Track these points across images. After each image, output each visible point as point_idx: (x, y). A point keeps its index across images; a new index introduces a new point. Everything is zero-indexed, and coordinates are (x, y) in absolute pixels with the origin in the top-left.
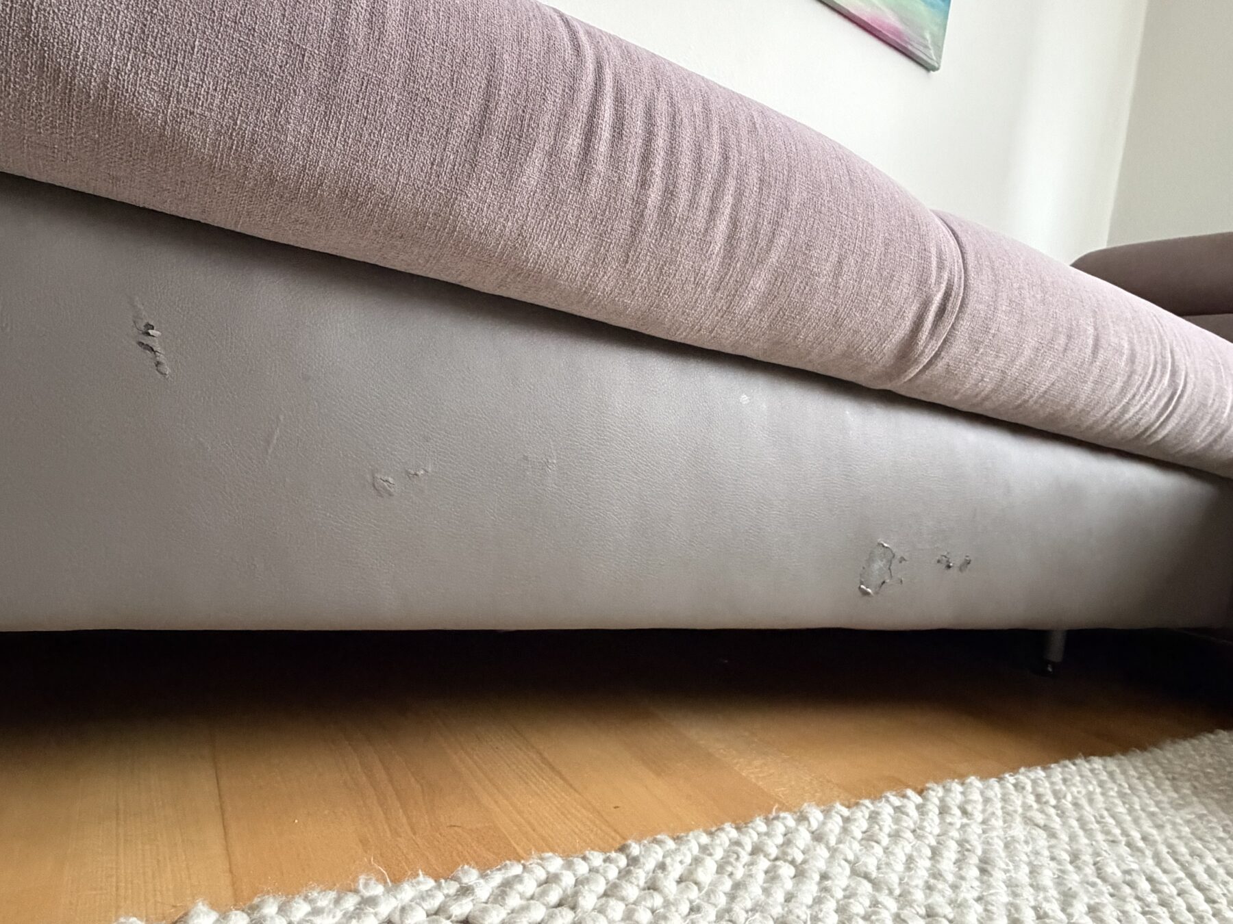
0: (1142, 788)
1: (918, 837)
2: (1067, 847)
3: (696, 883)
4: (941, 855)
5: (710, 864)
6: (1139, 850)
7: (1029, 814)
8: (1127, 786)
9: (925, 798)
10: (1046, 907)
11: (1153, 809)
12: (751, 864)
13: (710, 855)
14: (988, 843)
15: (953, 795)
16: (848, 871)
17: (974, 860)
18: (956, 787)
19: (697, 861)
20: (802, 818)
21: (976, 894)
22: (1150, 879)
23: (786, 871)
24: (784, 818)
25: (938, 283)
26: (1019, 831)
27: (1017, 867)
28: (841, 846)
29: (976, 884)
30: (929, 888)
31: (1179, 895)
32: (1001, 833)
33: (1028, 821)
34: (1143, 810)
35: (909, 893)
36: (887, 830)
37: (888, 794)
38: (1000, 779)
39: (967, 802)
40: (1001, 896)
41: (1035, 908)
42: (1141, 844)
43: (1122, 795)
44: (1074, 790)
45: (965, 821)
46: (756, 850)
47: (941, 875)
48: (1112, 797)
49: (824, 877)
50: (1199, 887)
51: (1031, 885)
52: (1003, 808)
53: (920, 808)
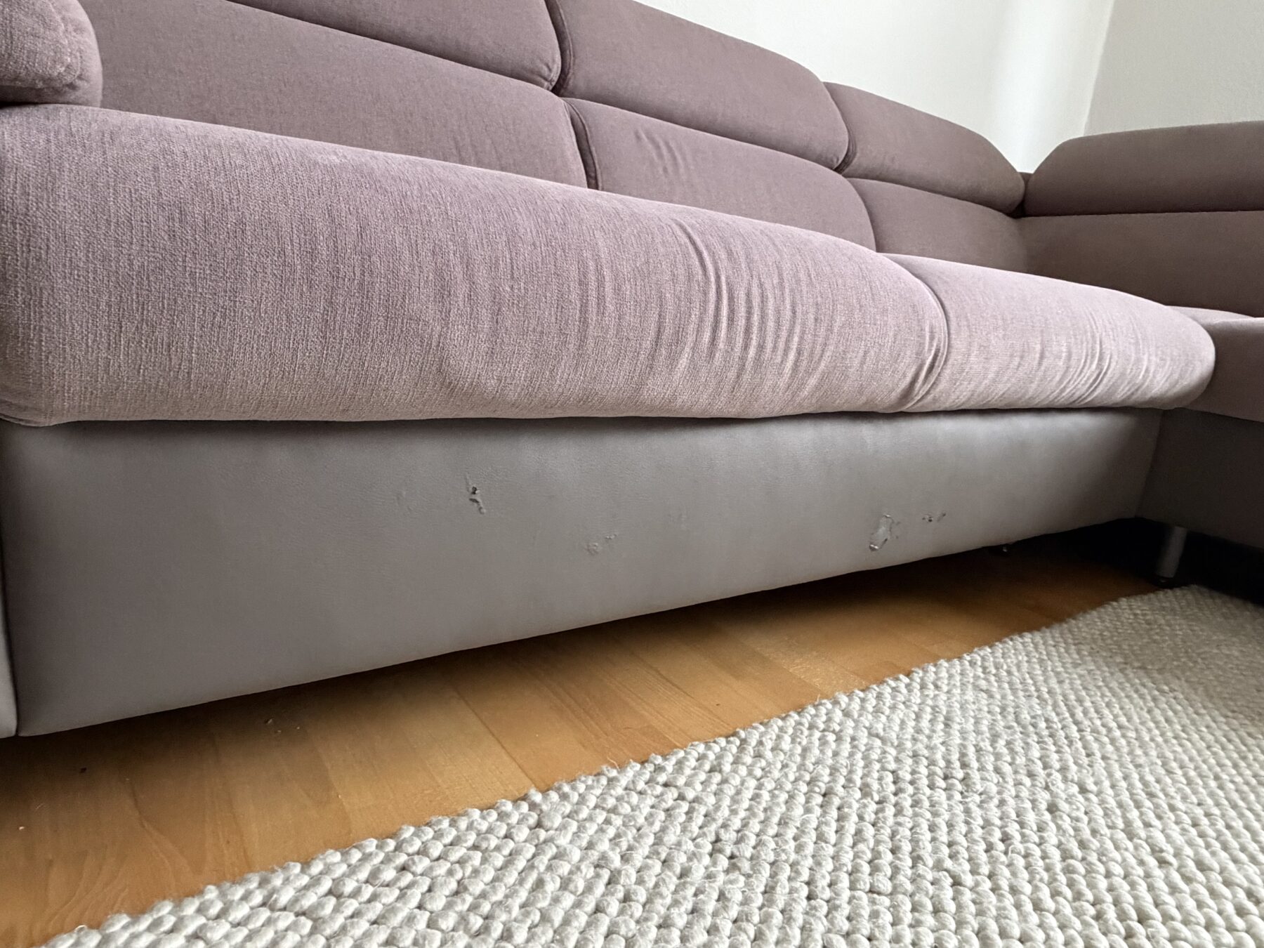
0: (1056, 654)
1: (907, 707)
2: (1000, 704)
3: (781, 750)
4: (921, 717)
5: (787, 738)
6: (1045, 701)
7: (977, 683)
8: (1045, 653)
9: (911, 679)
10: (982, 744)
11: (1060, 669)
12: (810, 735)
13: (786, 732)
14: (950, 706)
15: (928, 675)
16: (866, 734)
17: (941, 719)
18: (932, 669)
19: (779, 737)
20: (836, 702)
21: (941, 740)
22: (1047, 720)
23: (831, 737)
24: (825, 704)
25: (930, 350)
26: (970, 695)
27: (967, 721)
28: (861, 718)
29: (942, 734)
30: (915, 740)
31: (1062, 729)
32: (958, 697)
33: (977, 688)
34: (1052, 671)
35: (903, 744)
36: (888, 704)
37: (887, 679)
38: (960, 658)
39: (938, 679)
40: (957, 740)
41: (975, 746)
42: (1047, 696)
43: (1041, 661)
44: (1009, 660)
45: (937, 692)
46: (812, 727)
47: (921, 730)
48: (1034, 663)
49: (853, 739)
50: (1076, 723)
51: (974, 731)
52: (961, 680)
53: (907, 686)
